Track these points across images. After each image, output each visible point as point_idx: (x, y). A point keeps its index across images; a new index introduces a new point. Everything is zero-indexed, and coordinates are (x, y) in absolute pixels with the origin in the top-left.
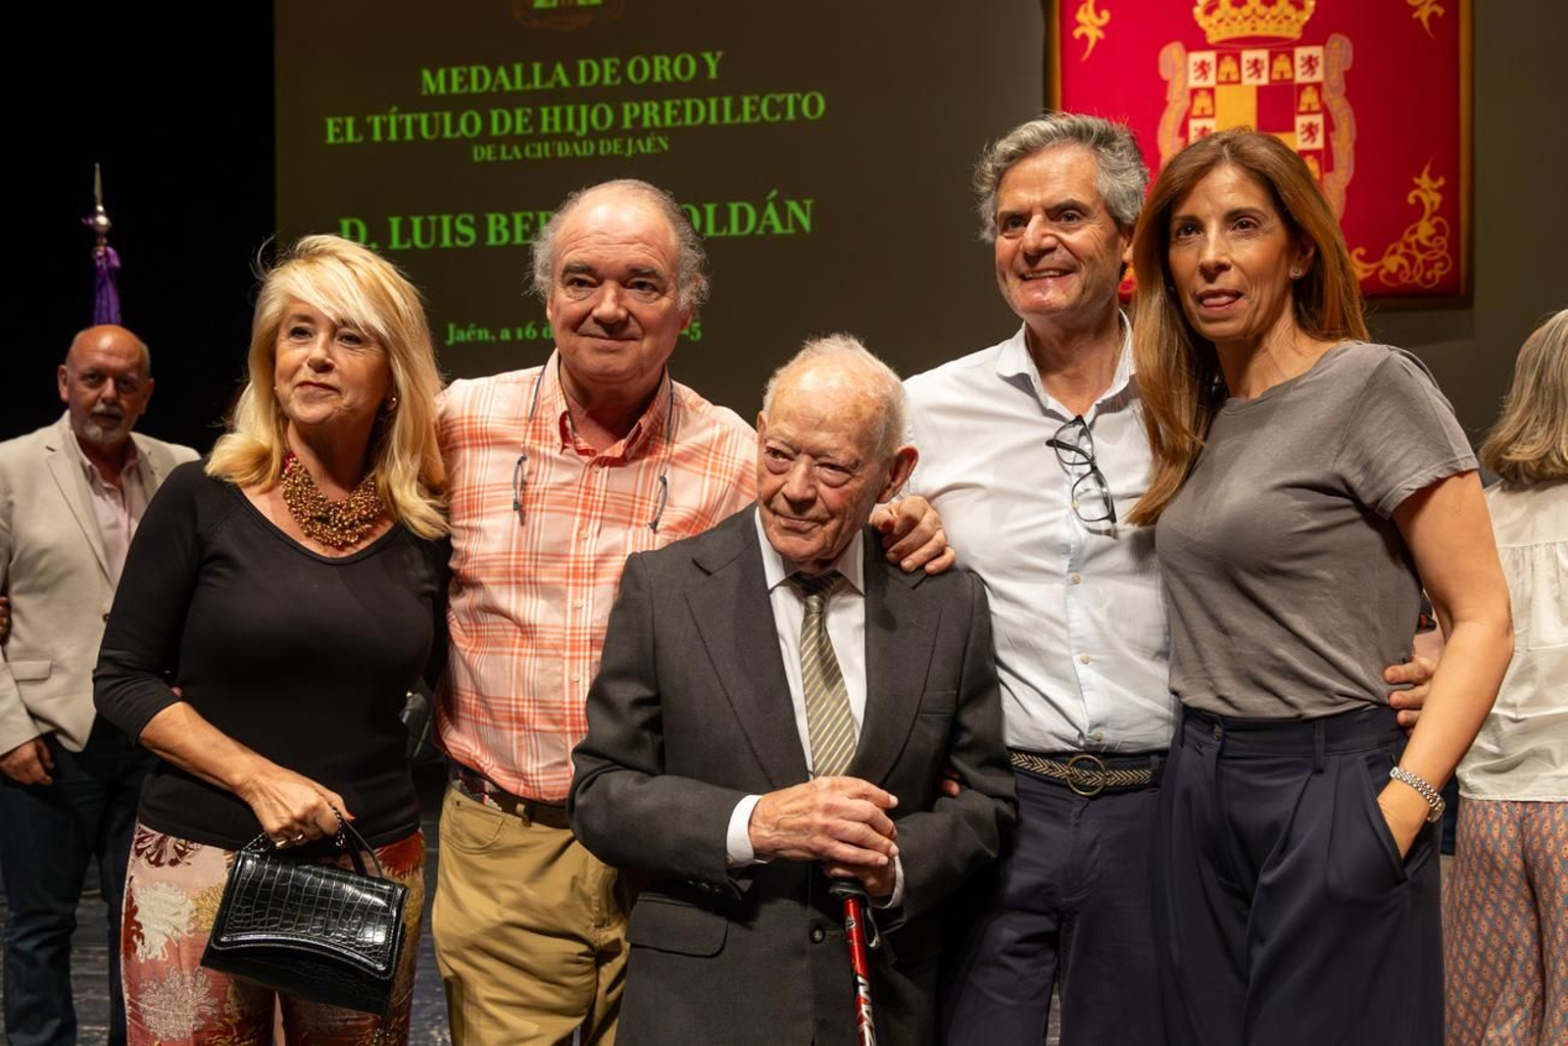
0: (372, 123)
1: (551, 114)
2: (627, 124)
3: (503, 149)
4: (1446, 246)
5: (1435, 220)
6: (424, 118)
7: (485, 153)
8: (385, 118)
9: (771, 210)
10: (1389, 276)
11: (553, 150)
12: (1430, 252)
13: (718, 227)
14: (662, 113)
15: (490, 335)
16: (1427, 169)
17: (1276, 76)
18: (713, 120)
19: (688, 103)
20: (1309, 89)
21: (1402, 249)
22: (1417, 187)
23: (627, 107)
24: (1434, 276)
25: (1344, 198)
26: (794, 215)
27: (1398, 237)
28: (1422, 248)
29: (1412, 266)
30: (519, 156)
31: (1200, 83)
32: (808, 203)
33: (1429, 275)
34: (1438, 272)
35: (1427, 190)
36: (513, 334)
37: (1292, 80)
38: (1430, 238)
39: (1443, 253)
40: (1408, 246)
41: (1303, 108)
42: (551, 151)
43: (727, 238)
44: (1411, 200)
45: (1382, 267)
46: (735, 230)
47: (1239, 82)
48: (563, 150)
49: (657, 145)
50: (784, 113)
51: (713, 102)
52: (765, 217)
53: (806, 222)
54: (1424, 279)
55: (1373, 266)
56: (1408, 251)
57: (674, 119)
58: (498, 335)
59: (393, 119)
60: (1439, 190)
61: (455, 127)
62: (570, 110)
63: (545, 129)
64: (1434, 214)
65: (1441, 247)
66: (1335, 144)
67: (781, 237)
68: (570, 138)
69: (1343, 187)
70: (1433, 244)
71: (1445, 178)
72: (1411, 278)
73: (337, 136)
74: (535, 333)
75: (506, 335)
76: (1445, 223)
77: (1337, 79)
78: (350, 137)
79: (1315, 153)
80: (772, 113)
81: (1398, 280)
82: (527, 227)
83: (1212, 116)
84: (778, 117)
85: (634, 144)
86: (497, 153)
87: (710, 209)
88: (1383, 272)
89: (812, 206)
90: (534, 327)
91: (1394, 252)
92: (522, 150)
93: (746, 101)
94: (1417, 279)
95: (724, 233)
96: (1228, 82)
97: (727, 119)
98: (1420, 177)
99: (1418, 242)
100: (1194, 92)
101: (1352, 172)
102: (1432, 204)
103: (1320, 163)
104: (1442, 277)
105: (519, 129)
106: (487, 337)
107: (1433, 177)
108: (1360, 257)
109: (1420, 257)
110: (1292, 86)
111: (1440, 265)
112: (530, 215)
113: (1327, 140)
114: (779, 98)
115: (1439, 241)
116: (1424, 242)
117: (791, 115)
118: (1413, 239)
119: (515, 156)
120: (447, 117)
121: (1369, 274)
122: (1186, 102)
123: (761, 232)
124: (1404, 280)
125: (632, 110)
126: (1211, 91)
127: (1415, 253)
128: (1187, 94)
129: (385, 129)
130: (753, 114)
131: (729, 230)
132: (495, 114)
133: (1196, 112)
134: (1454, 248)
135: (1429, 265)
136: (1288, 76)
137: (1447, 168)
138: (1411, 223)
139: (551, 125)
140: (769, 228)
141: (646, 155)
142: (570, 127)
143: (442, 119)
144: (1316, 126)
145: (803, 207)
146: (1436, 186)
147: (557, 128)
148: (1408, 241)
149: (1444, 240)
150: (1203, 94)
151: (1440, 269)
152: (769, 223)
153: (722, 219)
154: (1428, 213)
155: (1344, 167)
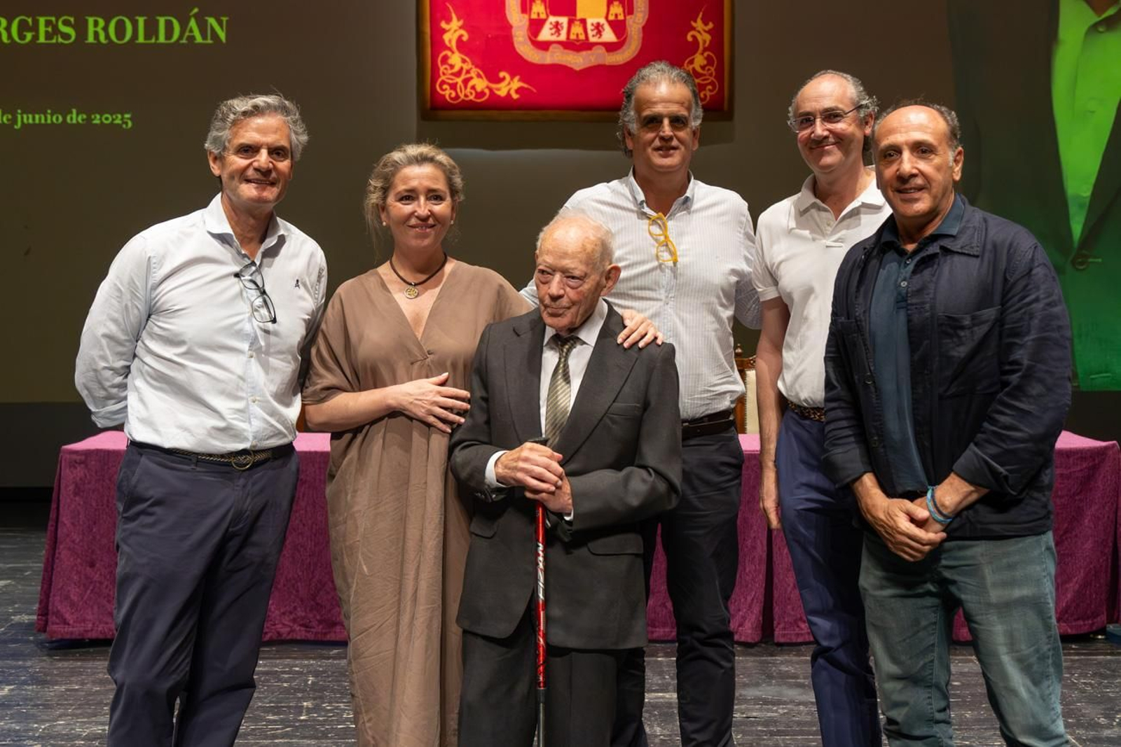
4: (714, 74)
5: (706, 54)
9: (193, 23)
12: (703, 78)
13: (147, 36)
16: (701, 15)
22: (694, 29)
24: (705, 95)
25: (641, 35)
26: (213, 29)
32: (224, 19)
34: (708, 93)
35: (701, 32)
38: (703, 67)
39: (712, 79)
43: (155, 44)
44: (689, 38)
46: (162, 39)
52: (188, 28)
53: (222, 35)
60: (709, 32)
64: (705, 49)
65: (711, 75)
67: (199, 44)
69: (640, 26)
70: (705, 72)
71: (713, 23)
76: (711, 54)
87: (141, 21)
89: (227, 21)
95: (153, 41)
98: (695, 21)
99: (696, 70)
101: (647, 17)
102: (705, 42)
103: (623, 7)
107: (705, 23)
111: (710, 87)
115: (709, 70)
116: (699, 70)
118: (691, 67)
123: (184, 41)
131: (157, 38)
134: (719, 75)
135: (704, 88)
137: (714, 16)
140: (192, 38)
145: (220, 23)
146: (707, 28)
149: (713, 69)
151: (710, 91)
152: (191, 34)
153: (151, 30)
154: (701, 48)
155: (641, 12)
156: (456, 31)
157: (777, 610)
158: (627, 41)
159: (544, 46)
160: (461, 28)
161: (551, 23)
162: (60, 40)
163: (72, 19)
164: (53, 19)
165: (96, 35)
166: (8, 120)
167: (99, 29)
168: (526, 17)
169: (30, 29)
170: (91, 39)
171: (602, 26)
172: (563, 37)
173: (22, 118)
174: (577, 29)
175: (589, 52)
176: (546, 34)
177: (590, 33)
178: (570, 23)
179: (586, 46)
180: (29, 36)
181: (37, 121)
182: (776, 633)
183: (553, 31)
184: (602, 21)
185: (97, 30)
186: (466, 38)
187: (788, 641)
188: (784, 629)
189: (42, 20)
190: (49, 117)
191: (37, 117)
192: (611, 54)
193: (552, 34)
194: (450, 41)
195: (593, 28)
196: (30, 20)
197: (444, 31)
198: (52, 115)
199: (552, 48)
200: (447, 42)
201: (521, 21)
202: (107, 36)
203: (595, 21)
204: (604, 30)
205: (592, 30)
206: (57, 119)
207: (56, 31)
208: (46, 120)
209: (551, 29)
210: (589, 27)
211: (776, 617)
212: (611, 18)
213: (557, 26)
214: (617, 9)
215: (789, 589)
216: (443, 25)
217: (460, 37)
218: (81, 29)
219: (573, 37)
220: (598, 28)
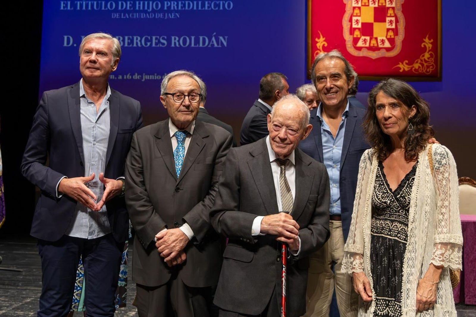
0: (77, 3)
1: (139, 4)
2: (166, 8)
3: (122, 14)
4: (433, 61)
5: (430, 53)
6: (95, 3)
7: (117, 16)
8: (81, 2)
9: (214, 39)
10: (415, 70)
11: (140, 15)
12: (428, 63)
13: (195, 44)
14: (177, 5)
15: (115, 77)
16: (427, 36)
17: (380, 4)
18: (195, 8)
19: (187, 2)
20: (391, 9)
21: (419, 61)
22: (424, 42)
23: (166, 3)
24: (429, 70)
25: (401, 44)
26: (222, 42)
27: (418, 58)
28: (426, 61)
29: (423, 67)
30: (128, 17)
31: (356, 5)
32: (226, 37)
33: (428, 70)
34: (431, 69)
35: (427, 43)
36: (123, 77)
37: (385, 6)
38: (428, 58)
39: (432, 63)
40: (422, 60)
41: (389, 15)
42: (139, 16)
43: (198, 47)
44: (422, 46)
45: (413, 67)
46: (201, 45)
47: (368, 6)
48: (143, 16)
49: (175, 16)
50: (219, 7)
51: (195, 3)
52: (211, 41)
53: (225, 44)
54: (426, 71)
55: (410, 66)
56: (421, 62)
57: (182, 7)
58: (117, 77)
59: (84, 3)
60: (431, 43)
61: (106, 6)
62: (146, 3)
63: (137, 8)
64: (429, 51)
65: (432, 61)
66: (399, 27)
67: (216, 48)
68: (146, 12)
69: (401, 41)
70: (430, 60)
71: (433, 39)
72: (423, 71)
73: (64, 7)
74: (130, 77)
75: (120, 77)
76: (433, 53)
77: (399, 6)
78: (69, 8)
79: (392, 29)
80: (215, 7)
81: (418, 71)
82: (129, 41)
83: (360, 16)
84: (217, 9)
85: (168, 15)
86: (120, 15)
87: (193, 38)
88: (413, 69)
89: (227, 38)
90: (130, 75)
91: (417, 62)
92: (129, 16)
93: (206, 3)
94: (424, 71)
95: (197, 46)
96: (365, 5)
97: (200, 8)
98: (425, 38)
99: (424, 59)
100: (354, 8)
101: (404, 37)
102: (429, 48)
103: (394, 32)
104: (432, 71)
105: (128, 8)
106: (113, 78)
107: (430, 39)
108: (406, 64)
109: (425, 64)
110: (385, 8)
111: (431, 67)
112: (131, 37)
113: (396, 26)
114: (218, 2)
115: (431, 59)
116: (427, 59)
117: (221, 8)
118: (423, 58)
119: (126, 17)
120: (103, 3)
121: (409, 69)
122: (352, 11)
123: (210, 46)
124: (420, 71)
125: (167, 4)
126: (359, 8)
127: (424, 63)
128: (352, 9)
129: (81, 6)
130: (208, 7)
131: (199, 45)
132: (120, 3)
133: (355, 14)
134: (436, 62)
135: (428, 67)
136: (384, 4)
137: (434, 36)
138: (423, 53)
139: (139, 7)
140: (213, 45)
141: (172, 19)
142: (146, 8)
143: (101, 4)
144: (393, 21)
145: (225, 39)
146: (430, 42)
147: (141, 8)
148: (421, 59)
149: (433, 59)
150: (357, 9)
151: (432, 68)
152: (213, 43)
153: (197, 41)
154: (428, 50)
155: (401, 35)
156: (322, 42)
157: (466, 290)
158: (395, 46)
159: (359, 49)
160: (324, 41)
161: (362, 39)
162: (161, 46)
163: (166, 37)
164: (158, 37)
165: (175, 43)
166: (139, 77)
167: (176, 41)
168: (352, 36)
169: (149, 41)
170: (173, 45)
171: (385, 40)
172: (367, 45)
173: (145, 77)
174: (374, 42)
175: (379, 52)
176: (360, 44)
177: (379, 44)
178: (371, 39)
179: (377, 49)
180: (149, 44)
181: (151, 78)
182: (466, 300)
183: (364, 42)
184: (384, 38)
185: (175, 41)
186: (326, 45)
187: (471, 304)
188: (470, 298)
189: (154, 38)
190: (155, 76)
191: (151, 76)
192: (388, 52)
193: (363, 44)
194: (319, 47)
195: (380, 41)
196: (149, 38)
197: (317, 42)
198: (157, 75)
199: (363, 50)
200: (318, 47)
201: (349, 38)
202: (179, 44)
203: (381, 38)
204: (385, 42)
205: (380, 42)
206: (159, 77)
207: (159, 42)
208: (154, 77)
209: (362, 42)
210: (379, 41)
211: (466, 293)
212: (388, 37)
213: (365, 41)
214: (391, 34)
215: (471, 281)
216: (317, 40)
217: (324, 45)
218: (169, 41)
219: (372, 45)
220: (383, 41)
